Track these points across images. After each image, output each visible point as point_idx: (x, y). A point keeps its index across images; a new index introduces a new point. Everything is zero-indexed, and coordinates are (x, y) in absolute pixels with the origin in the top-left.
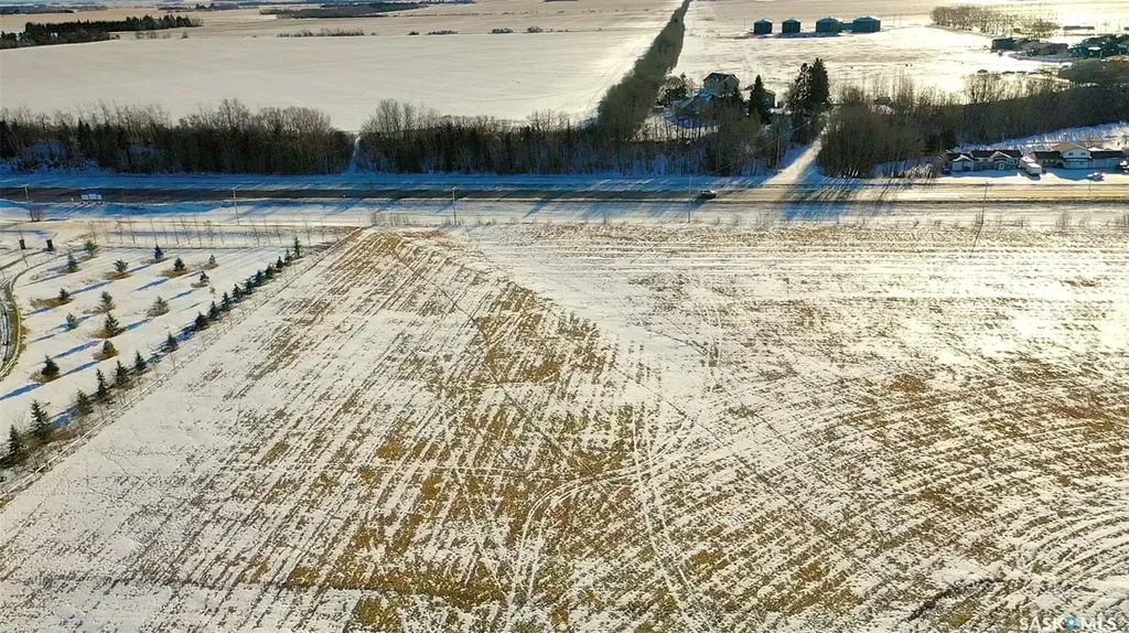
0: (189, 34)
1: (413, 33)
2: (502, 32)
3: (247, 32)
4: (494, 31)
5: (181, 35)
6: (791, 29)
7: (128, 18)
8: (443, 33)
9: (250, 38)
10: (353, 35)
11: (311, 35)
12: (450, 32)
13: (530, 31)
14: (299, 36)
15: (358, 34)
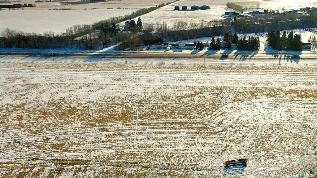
0: (24, 9)
1: (85, 9)
2: (110, 9)
3: (40, 8)
4: (108, 9)
5: (22, 9)
6: (185, 8)
7: (14, 4)
8: (94, 9)
9: (41, 10)
10: (69, 9)
11: (57, 9)
12: (96, 9)
13: (118, 8)
14: (54, 10)
15: (70, 9)
